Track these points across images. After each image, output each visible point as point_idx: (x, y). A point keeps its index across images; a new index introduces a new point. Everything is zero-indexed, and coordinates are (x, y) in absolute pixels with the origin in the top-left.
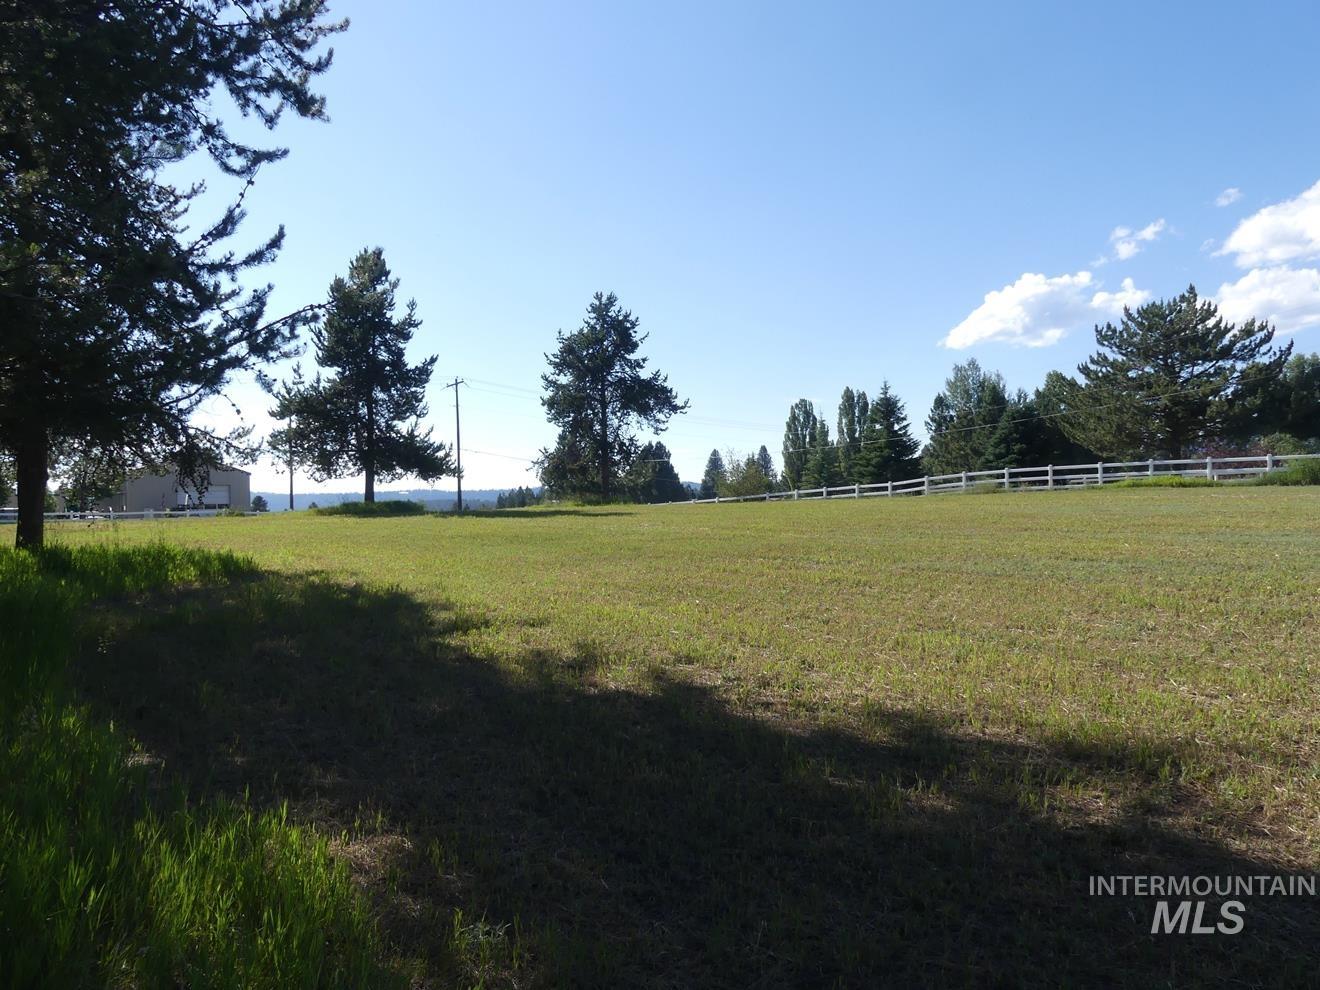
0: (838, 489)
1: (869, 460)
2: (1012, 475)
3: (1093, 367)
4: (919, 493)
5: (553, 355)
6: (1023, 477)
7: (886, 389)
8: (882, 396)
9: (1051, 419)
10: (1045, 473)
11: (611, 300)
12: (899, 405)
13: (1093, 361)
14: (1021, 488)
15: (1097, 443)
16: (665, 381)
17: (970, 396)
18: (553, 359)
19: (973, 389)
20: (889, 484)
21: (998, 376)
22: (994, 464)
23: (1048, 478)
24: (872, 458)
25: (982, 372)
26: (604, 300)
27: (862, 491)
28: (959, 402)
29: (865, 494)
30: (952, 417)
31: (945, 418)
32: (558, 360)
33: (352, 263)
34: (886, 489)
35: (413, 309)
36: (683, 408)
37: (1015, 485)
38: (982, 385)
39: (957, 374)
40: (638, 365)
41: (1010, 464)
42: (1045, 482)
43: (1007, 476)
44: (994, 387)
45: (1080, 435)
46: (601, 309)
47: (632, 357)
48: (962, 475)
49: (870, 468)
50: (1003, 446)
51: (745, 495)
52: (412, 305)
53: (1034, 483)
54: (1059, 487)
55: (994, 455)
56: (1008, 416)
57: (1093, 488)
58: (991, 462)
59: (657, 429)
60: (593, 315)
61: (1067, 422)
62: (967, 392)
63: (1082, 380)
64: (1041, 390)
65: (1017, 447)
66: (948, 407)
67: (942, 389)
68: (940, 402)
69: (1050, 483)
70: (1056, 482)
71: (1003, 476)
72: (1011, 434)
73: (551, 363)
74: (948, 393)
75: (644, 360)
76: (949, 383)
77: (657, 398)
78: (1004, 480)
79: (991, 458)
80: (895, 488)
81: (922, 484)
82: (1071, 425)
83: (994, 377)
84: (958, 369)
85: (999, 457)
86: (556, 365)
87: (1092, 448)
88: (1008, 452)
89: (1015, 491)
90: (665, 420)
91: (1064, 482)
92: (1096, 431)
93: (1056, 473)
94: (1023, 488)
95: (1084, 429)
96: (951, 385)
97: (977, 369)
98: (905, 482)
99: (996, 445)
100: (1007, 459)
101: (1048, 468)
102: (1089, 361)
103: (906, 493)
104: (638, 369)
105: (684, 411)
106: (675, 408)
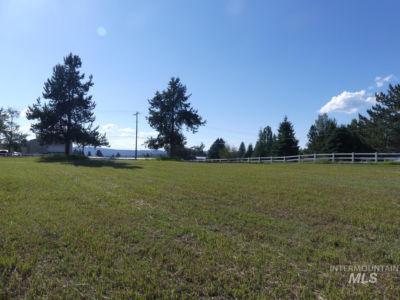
0: (264, 158)
1: (277, 147)
2: (336, 156)
3: (373, 111)
4: (296, 161)
5: (151, 100)
6: (340, 157)
7: (286, 119)
8: (284, 122)
9: (354, 133)
10: (351, 156)
11: (178, 80)
12: (291, 125)
13: (374, 108)
14: (339, 162)
15: (375, 143)
16: (197, 112)
17: (324, 126)
18: (151, 102)
19: (325, 124)
20: (284, 157)
21: (334, 119)
22: (328, 151)
23: (352, 158)
24: (278, 147)
25: (328, 118)
26: (175, 80)
27: (273, 159)
28: (320, 128)
29: (275, 161)
30: (317, 133)
31: (314, 133)
32: (153, 102)
33: (64, 58)
34: (283, 159)
35: (91, 79)
36: (203, 123)
37: (337, 160)
38: (328, 122)
39: (319, 118)
40: (186, 106)
41: (335, 151)
42: (351, 160)
43: (333, 156)
44: (332, 123)
45: (367, 140)
46: (174, 84)
47: (185, 103)
48: (314, 155)
49: (278, 150)
50: (332, 143)
51: (230, 158)
52: (91, 77)
53: (345, 160)
54: (357, 162)
55: (329, 147)
56: (335, 131)
57: (373, 164)
58: (327, 150)
59: (194, 131)
60: (170, 86)
61: (361, 134)
62: (323, 124)
63: (368, 117)
64: (349, 125)
65: (338, 144)
66: (316, 130)
67: (314, 123)
68: (313, 128)
69: (353, 160)
70: (355, 160)
71: (331, 156)
72: (336, 138)
73: (150, 103)
74: (316, 125)
75: (189, 104)
76: (316, 121)
77: (194, 119)
78: (332, 158)
79: (327, 148)
80: (286, 159)
81: (298, 158)
82: (363, 136)
83: (333, 120)
84: (320, 117)
85: (331, 148)
86: (152, 104)
87: (372, 146)
88: (335, 146)
89: (336, 163)
90: (197, 128)
91: (359, 160)
92: (374, 138)
93: (355, 156)
94: (340, 162)
95: (369, 138)
96: (317, 122)
97: (327, 117)
98: (291, 157)
99: (330, 143)
100: (334, 149)
101: (352, 154)
102: (372, 108)
103: (291, 161)
104: (187, 108)
105: (204, 124)
106: (200, 123)
